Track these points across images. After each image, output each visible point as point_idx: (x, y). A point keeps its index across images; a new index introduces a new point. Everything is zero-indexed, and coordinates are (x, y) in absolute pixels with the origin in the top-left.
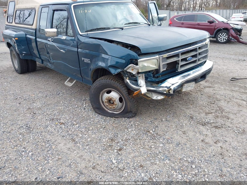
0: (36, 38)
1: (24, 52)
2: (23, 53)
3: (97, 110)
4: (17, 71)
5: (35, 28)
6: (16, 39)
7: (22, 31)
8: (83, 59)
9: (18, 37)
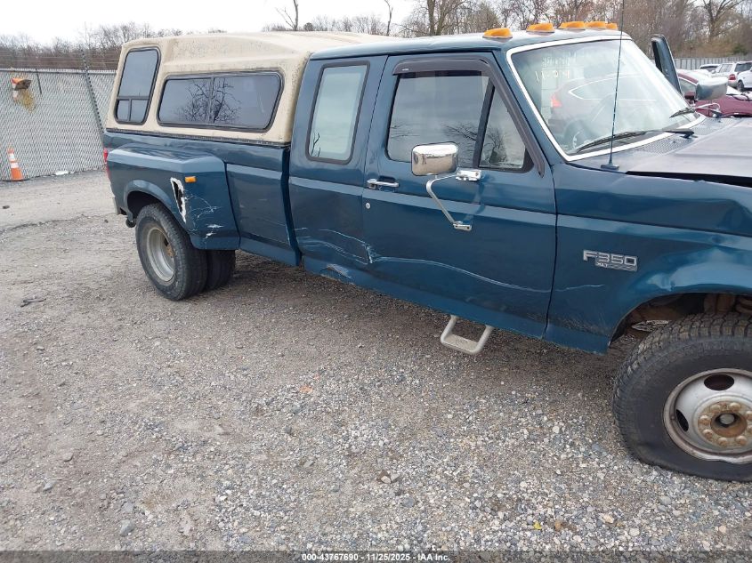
0: (286, 176)
1: (215, 226)
2: (210, 230)
3: (644, 452)
4: (165, 292)
5: (282, 141)
6: (188, 179)
7: (209, 152)
8: (586, 255)
9: (197, 175)
